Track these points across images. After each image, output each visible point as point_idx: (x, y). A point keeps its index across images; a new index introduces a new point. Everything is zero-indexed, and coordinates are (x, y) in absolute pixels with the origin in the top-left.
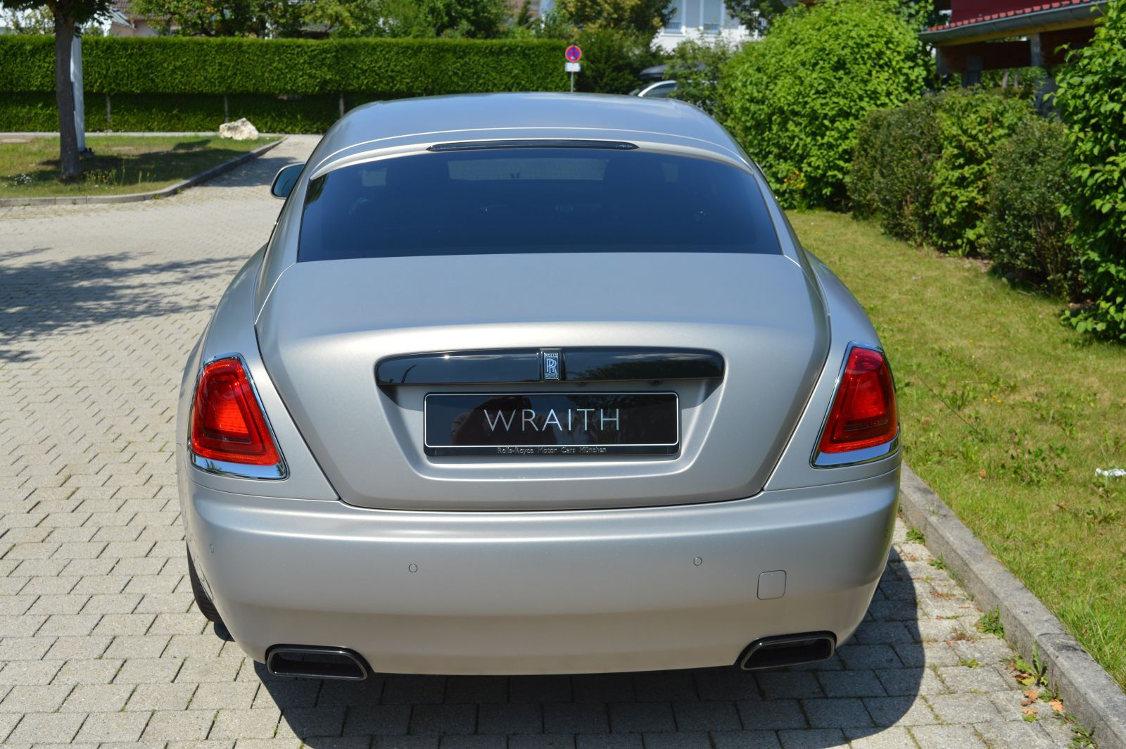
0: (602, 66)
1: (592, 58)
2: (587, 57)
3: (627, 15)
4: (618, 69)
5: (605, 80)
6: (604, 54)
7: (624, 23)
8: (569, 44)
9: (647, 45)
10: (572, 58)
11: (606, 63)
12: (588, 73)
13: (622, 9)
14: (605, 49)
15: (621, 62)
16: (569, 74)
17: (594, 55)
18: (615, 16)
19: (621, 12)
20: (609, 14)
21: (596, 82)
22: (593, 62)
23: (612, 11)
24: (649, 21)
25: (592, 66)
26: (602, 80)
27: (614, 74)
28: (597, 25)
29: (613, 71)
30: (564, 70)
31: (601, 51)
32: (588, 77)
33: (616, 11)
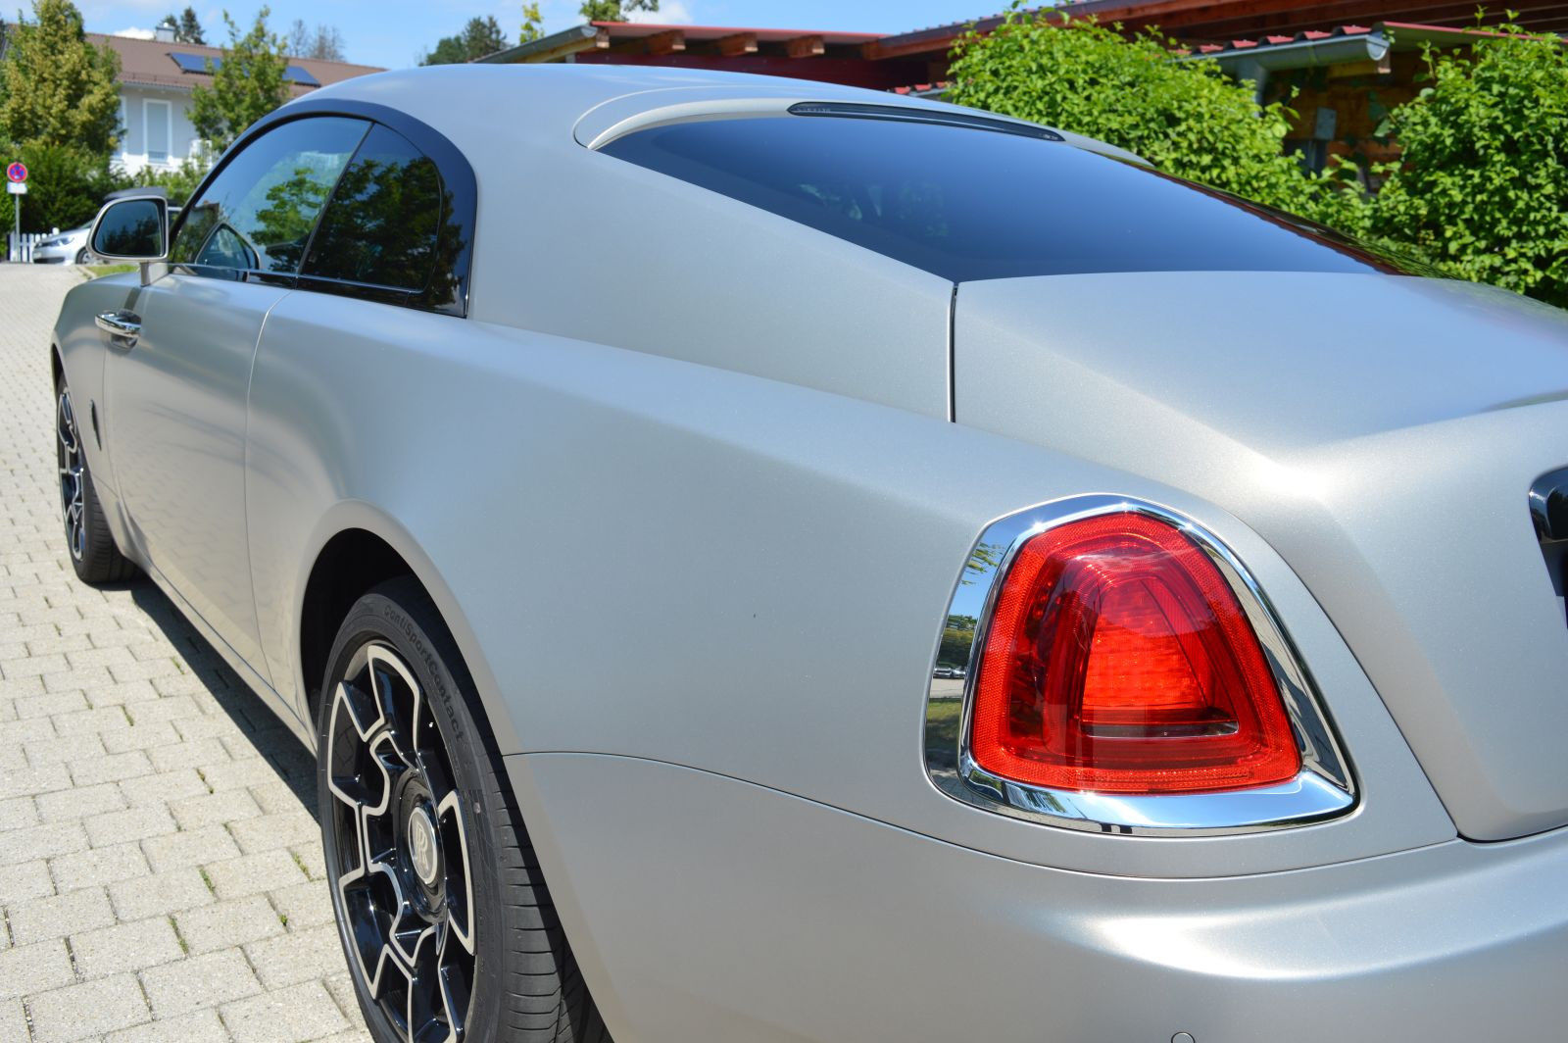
0: (52, 189)
1: (39, 178)
2: (32, 177)
3: (77, 131)
4: (73, 192)
5: (57, 205)
6: (55, 175)
7: (72, 141)
8: (11, 161)
9: (106, 167)
10: (16, 177)
11: (58, 185)
12: (36, 196)
13: (69, 124)
14: (56, 168)
15: (76, 185)
16: (13, 196)
17: (42, 175)
18: (63, 132)
19: (70, 128)
20: (54, 129)
21: (46, 207)
22: (41, 183)
23: (58, 125)
24: (103, 139)
25: (41, 188)
26: (53, 204)
27: (69, 198)
28: (40, 141)
29: (67, 195)
30: (6, 191)
31: (51, 171)
32: (36, 201)
33: (63, 127)
